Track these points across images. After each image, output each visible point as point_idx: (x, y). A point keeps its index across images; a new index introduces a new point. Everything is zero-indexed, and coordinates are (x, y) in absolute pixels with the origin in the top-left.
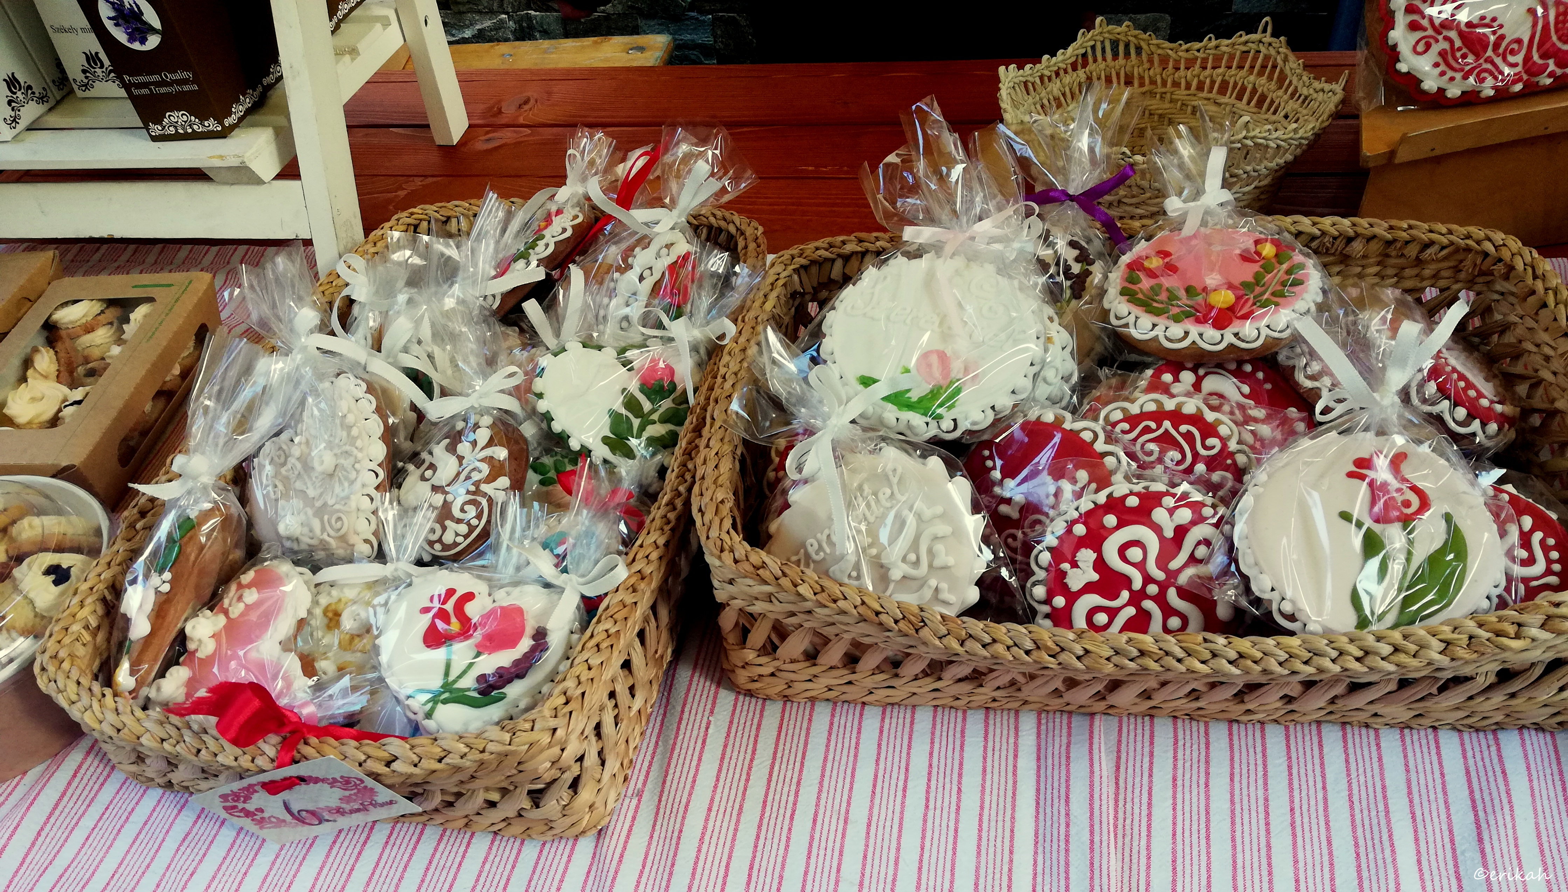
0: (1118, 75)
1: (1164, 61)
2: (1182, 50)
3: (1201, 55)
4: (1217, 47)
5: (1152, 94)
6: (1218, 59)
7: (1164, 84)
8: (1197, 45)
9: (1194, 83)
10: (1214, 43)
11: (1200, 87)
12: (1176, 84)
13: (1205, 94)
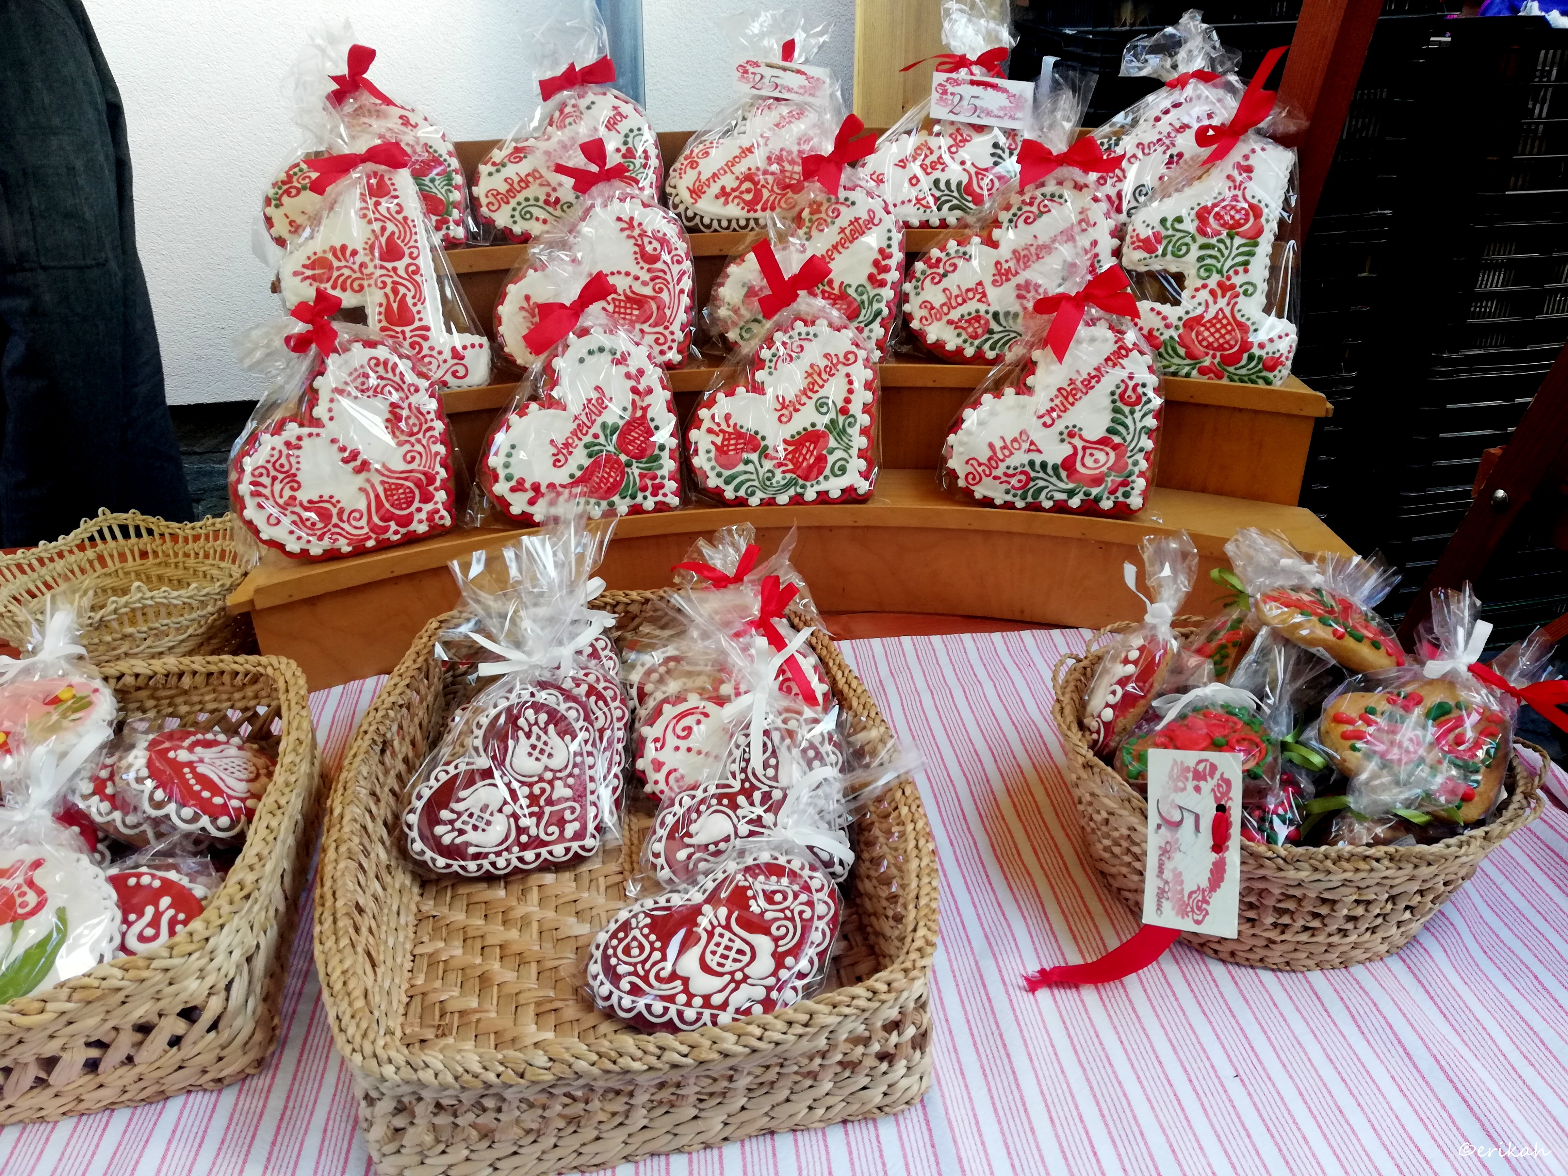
0: (132, 552)
1: (174, 537)
2: (186, 529)
3: (203, 531)
4: (213, 524)
5: (167, 565)
6: (216, 532)
7: (176, 555)
8: (198, 524)
9: (201, 553)
10: (211, 521)
11: (207, 556)
12: (187, 555)
13: (210, 561)
